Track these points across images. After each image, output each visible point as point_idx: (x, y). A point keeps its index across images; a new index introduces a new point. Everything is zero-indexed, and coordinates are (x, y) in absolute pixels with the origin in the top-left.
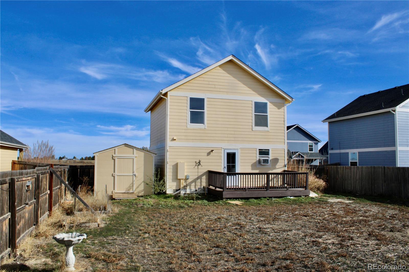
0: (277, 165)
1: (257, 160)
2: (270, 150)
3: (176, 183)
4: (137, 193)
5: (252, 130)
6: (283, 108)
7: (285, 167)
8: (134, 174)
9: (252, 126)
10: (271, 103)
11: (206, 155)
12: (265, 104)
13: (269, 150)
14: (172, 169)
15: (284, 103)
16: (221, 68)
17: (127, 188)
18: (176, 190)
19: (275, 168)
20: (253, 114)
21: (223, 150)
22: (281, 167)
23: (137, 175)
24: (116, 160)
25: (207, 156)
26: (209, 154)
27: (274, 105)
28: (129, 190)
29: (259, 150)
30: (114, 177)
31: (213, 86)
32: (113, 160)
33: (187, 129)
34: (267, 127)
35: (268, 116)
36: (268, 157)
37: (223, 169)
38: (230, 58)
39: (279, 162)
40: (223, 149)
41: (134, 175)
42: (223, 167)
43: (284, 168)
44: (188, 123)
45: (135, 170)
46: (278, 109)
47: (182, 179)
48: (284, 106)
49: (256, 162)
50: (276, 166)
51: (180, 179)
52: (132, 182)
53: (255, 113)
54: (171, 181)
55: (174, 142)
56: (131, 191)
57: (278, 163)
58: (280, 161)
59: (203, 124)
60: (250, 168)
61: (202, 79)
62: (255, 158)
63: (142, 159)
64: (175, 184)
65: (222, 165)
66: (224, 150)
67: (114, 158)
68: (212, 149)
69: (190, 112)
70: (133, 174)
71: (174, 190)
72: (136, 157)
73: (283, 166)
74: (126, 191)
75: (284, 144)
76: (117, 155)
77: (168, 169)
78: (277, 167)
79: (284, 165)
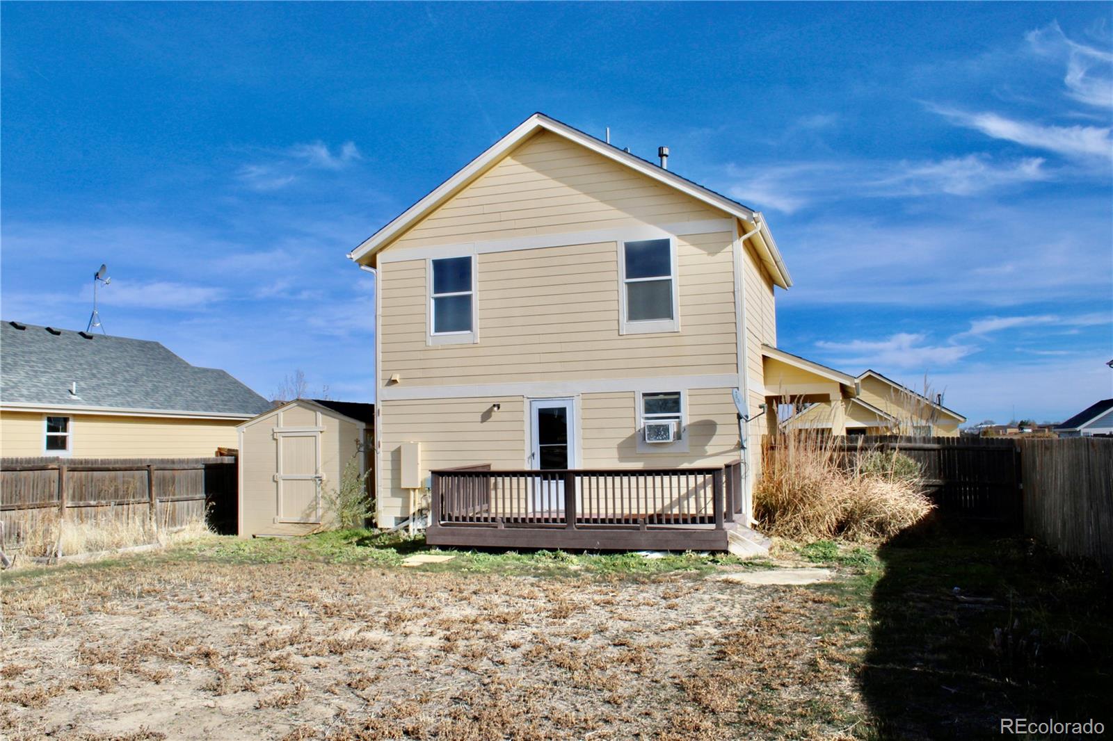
0: (709, 444)
1: (637, 430)
2: (681, 394)
3: (400, 500)
4: (326, 524)
5: (619, 335)
6: (729, 248)
7: (742, 451)
8: (317, 475)
9: (618, 320)
10: (682, 239)
11: (480, 420)
12: (663, 246)
13: (678, 393)
14: (390, 463)
15: (731, 232)
16: (514, 159)
17: (305, 510)
18: (401, 518)
19: (703, 455)
20: (620, 282)
21: (527, 402)
22: (728, 448)
23: (324, 478)
24: (281, 440)
25: (482, 422)
26: (486, 416)
27: (693, 245)
28: (308, 515)
29: (645, 395)
30: (277, 482)
31: (495, 217)
32: (275, 442)
33: (426, 348)
34: (672, 319)
35: (673, 281)
36: (678, 417)
37: (529, 458)
38: (534, 122)
39: (717, 433)
40: (528, 398)
41: (317, 479)
42: (528, 454)
43: (736, 453)
44: (428, 333)
45: (320, 464)
46: (709, 254)
47: (414, 490)
48: (732, 242)
49: (634, 434)
50: (706, 447)
51: (408, 490)
52: (314, 495)
53: (628, 277)
54: (389, 494)
55: (393, 387)
56: (312, 519)
57: (715, 437)
58: (719, 429)
59: (469, 332)
60: (615, 453)
61: (465, 203)
62: (630, 423)
63: (335, 436)
64: (398, 502)
65: (525, 449)
66: (530, 402)
67: (275, 437)
68: (496, 401)
69: (433, 302)
70: (314, 476)
71: (396, 518)
72: (321, 432)
73: (732, 447)
74: (302, 518)
75: (738, 372)
76: (282, 427)
77: (382, 462)
78: (710, 449)
79: (736, 442)
